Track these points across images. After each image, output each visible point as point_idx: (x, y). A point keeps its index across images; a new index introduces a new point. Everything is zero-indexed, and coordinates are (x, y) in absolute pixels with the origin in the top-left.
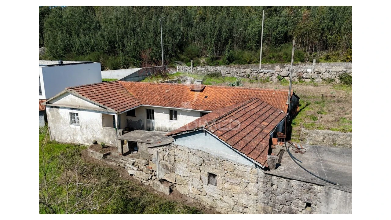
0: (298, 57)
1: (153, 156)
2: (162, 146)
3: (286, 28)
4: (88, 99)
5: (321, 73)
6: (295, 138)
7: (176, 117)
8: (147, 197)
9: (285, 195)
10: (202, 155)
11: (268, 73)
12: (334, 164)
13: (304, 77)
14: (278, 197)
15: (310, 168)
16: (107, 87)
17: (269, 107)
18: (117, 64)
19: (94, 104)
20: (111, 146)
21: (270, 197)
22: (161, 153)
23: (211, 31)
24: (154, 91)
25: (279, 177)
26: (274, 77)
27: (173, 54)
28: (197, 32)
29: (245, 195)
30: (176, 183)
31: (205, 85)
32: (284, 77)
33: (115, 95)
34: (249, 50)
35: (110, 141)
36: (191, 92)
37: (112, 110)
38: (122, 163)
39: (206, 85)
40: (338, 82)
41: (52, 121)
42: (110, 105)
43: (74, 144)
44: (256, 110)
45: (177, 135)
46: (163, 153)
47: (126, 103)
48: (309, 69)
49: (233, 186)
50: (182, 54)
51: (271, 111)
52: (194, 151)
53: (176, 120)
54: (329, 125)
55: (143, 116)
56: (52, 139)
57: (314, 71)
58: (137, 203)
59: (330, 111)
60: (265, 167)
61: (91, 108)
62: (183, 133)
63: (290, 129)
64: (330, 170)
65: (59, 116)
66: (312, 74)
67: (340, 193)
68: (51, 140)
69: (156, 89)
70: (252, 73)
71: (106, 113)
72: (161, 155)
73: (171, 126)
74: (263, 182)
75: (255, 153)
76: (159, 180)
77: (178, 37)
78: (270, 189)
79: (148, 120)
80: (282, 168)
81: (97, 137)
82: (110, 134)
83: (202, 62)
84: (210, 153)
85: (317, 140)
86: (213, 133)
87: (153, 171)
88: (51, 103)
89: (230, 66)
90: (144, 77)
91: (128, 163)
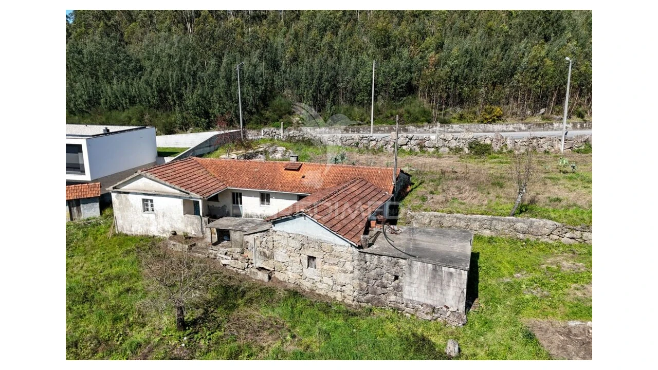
0: (424, 117)
1: (249, 244)
2: (259, 232)
3: (409, 76)
4: (167, 183)
5: (447, 140)
6: (401, 221)
7: (268, 201)
8: (245, 285)
9: (377, 271)
10: (301, 239)
11: (382, 141)
12: (423, 243)
13: (427, 145)
14: (371, 273)
15: (400, 246)
16: (183, 167)
17: (372, 188)
18: (171, 124)
19: (174, 188)
20: (194, 236)
21: (364, 273)
22: (259, 240)
23: (307, 79)
24: (241, 171)
25: (371, 254)
26: (390, 146)
27: (254, 110)
28: (286, 80)
29: (343, 274)
30: (274, 271)
31: (301, 163)
32: (401, 145)
33: (195, 176)
34: (360, 104)
35: (193, 231)
36: (286, 171)
37: (196, 195)
38: (211, 253)
39: (303, 163)
40: (467, 152)
41: (119, 209)
42: (193, 189)
43: (148, 235)
44: (358, 192)
45: (277, 220)
46: (261, 239)
47: (209, 186)
48: (433, 134)
49: (331, 266)
50: (267, 110)
51: (374, 193)
52: (294, 235)
53: (268, 204)
54: (437, 206)
55: (228, 201)
56: (118, 230)
57: (439, 139)
58: (237, 289)
59: (444, 191)
60: (359, 246)
61: (171, 193)
62: (283, 218)
63: (396, 212)
64: (417, 247)
65: (128, 203)
66: (436, 142)
67: (419, 264)
68: (117, 232)
69: (243, 167)
70: (361, 140)
71: (189, 199)
72: (258, 242)
73: (263, 212)
74: (358, 260)
75: (350, 234)
76: (257, 268)
77: (260, 87)
78: (364, 266)
79: (234, 205)
80: (374, 246)
81: (176, 226)
82: (193, 223)
83: (294, 122)
84: (309, 236)
85: (423, 222)
86: (312, 217)
87: (249, 259)
88: (118, 187)
89: (334, 128)
90: (217, 146)
91: (219, 253)
